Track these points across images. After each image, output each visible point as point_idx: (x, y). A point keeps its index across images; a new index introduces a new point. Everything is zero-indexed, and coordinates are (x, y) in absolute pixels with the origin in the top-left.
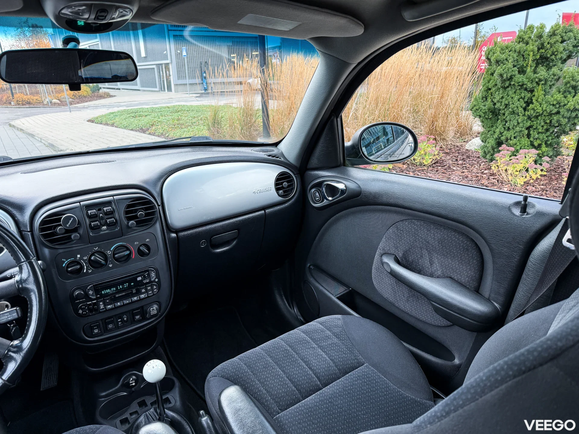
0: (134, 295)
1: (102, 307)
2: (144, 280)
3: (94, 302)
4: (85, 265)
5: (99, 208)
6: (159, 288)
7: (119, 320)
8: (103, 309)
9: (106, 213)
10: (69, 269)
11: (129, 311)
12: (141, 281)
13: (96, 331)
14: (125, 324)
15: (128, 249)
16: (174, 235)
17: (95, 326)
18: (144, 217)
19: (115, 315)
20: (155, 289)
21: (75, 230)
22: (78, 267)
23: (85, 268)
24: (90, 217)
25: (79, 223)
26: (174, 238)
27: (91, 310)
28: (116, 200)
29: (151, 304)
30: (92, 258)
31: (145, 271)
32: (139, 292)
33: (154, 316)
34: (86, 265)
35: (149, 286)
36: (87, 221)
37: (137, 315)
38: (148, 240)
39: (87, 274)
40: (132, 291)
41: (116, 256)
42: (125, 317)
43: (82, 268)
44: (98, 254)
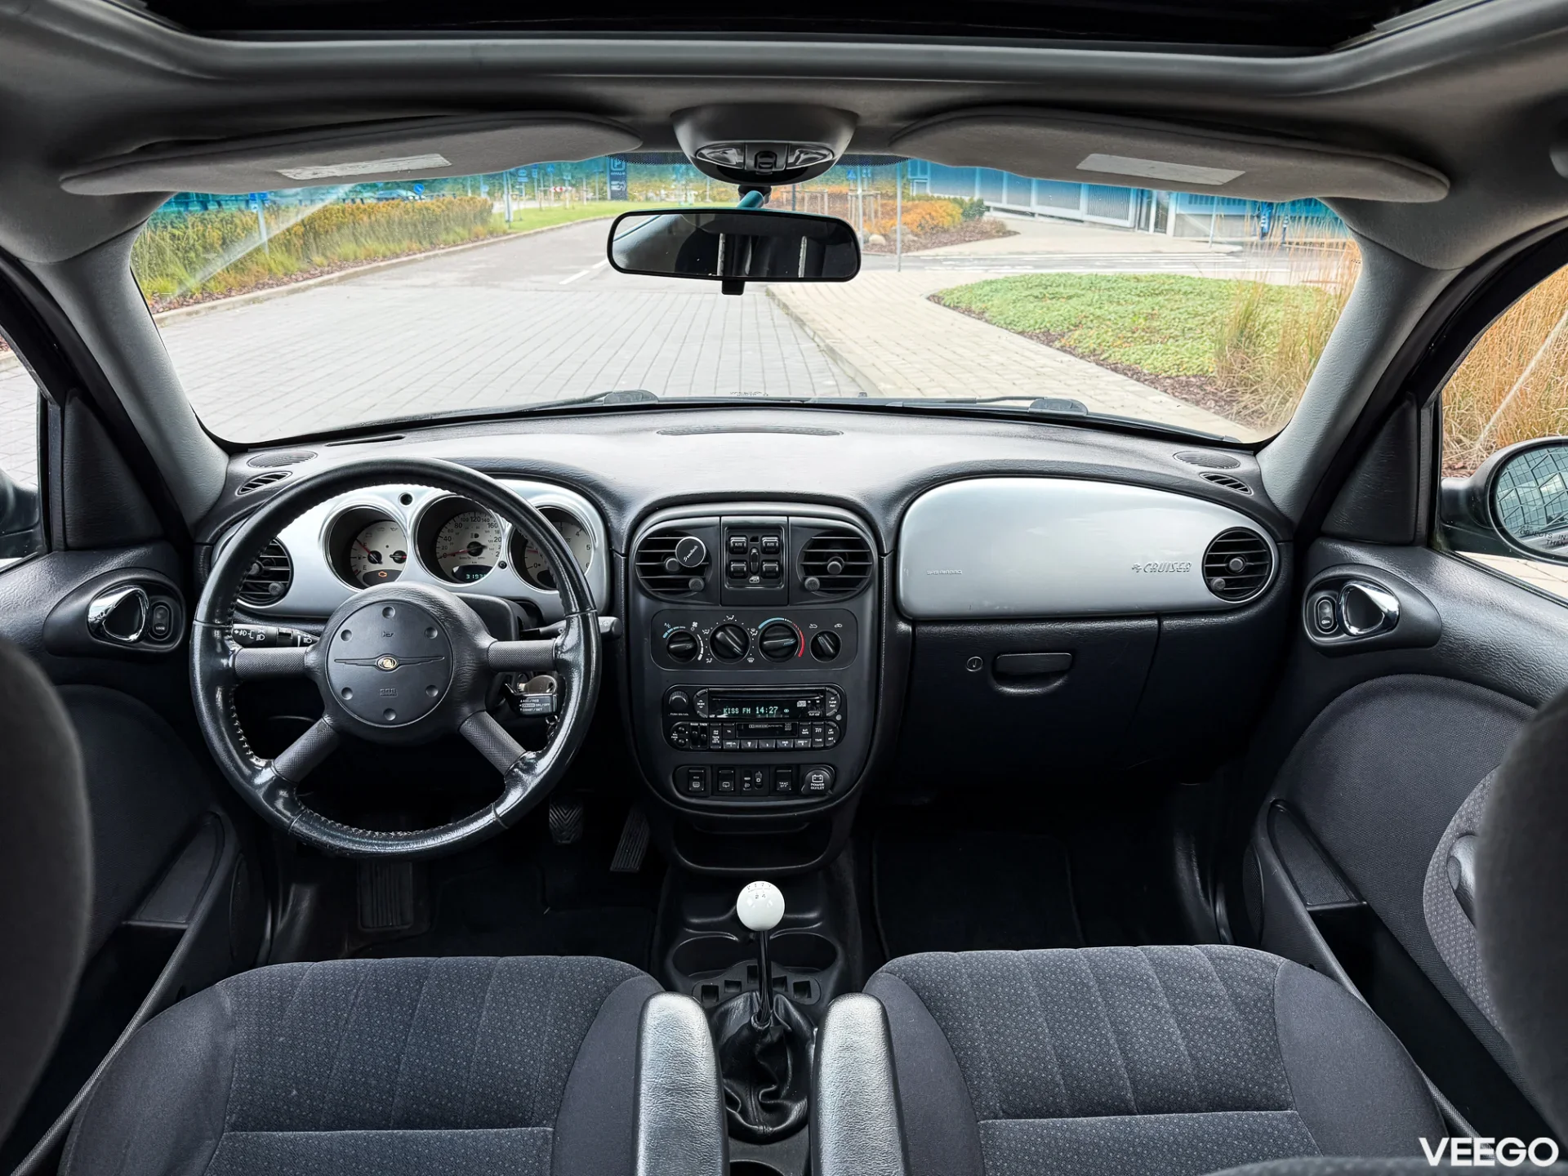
0: (784, 735)
1: (716, 739)
2: (812, 709)
3: (703, 724)
4: (702, 645)
5: (755, 535)
6: (840, 737)
7: (746, 779)
8: (717, 744)
9: (766, 550)
10: (672, 647)
11: (769, 766)
12: (805, 709)
13: (696, 785)
14: (757, 791)
15: (794, 635)
16: (904, 627)
17: (696, 774)
18: (841, 574)
19: (742, 766)
20: (831, 736)
21: (700, 571)
22: (689, 646)
23: (702, 652)
24: (733, 551)
25: (708, 558)
26: (906, 634)
27: (695, 740)
28: (792, 525)
29: (818, 766)
30: (719, 635)
31: (817, 692)
32: (795, 734)
33: (817, 793)
34: (704, 647)
35: (818, 726)
36: (725, 556)
37: (784, 781)
38: (838, 625)
39: (703, 663)
40: (784, 725)
41: (765, 643)
42: (759, 777)
43: (695, 650)
44: (732, 630)
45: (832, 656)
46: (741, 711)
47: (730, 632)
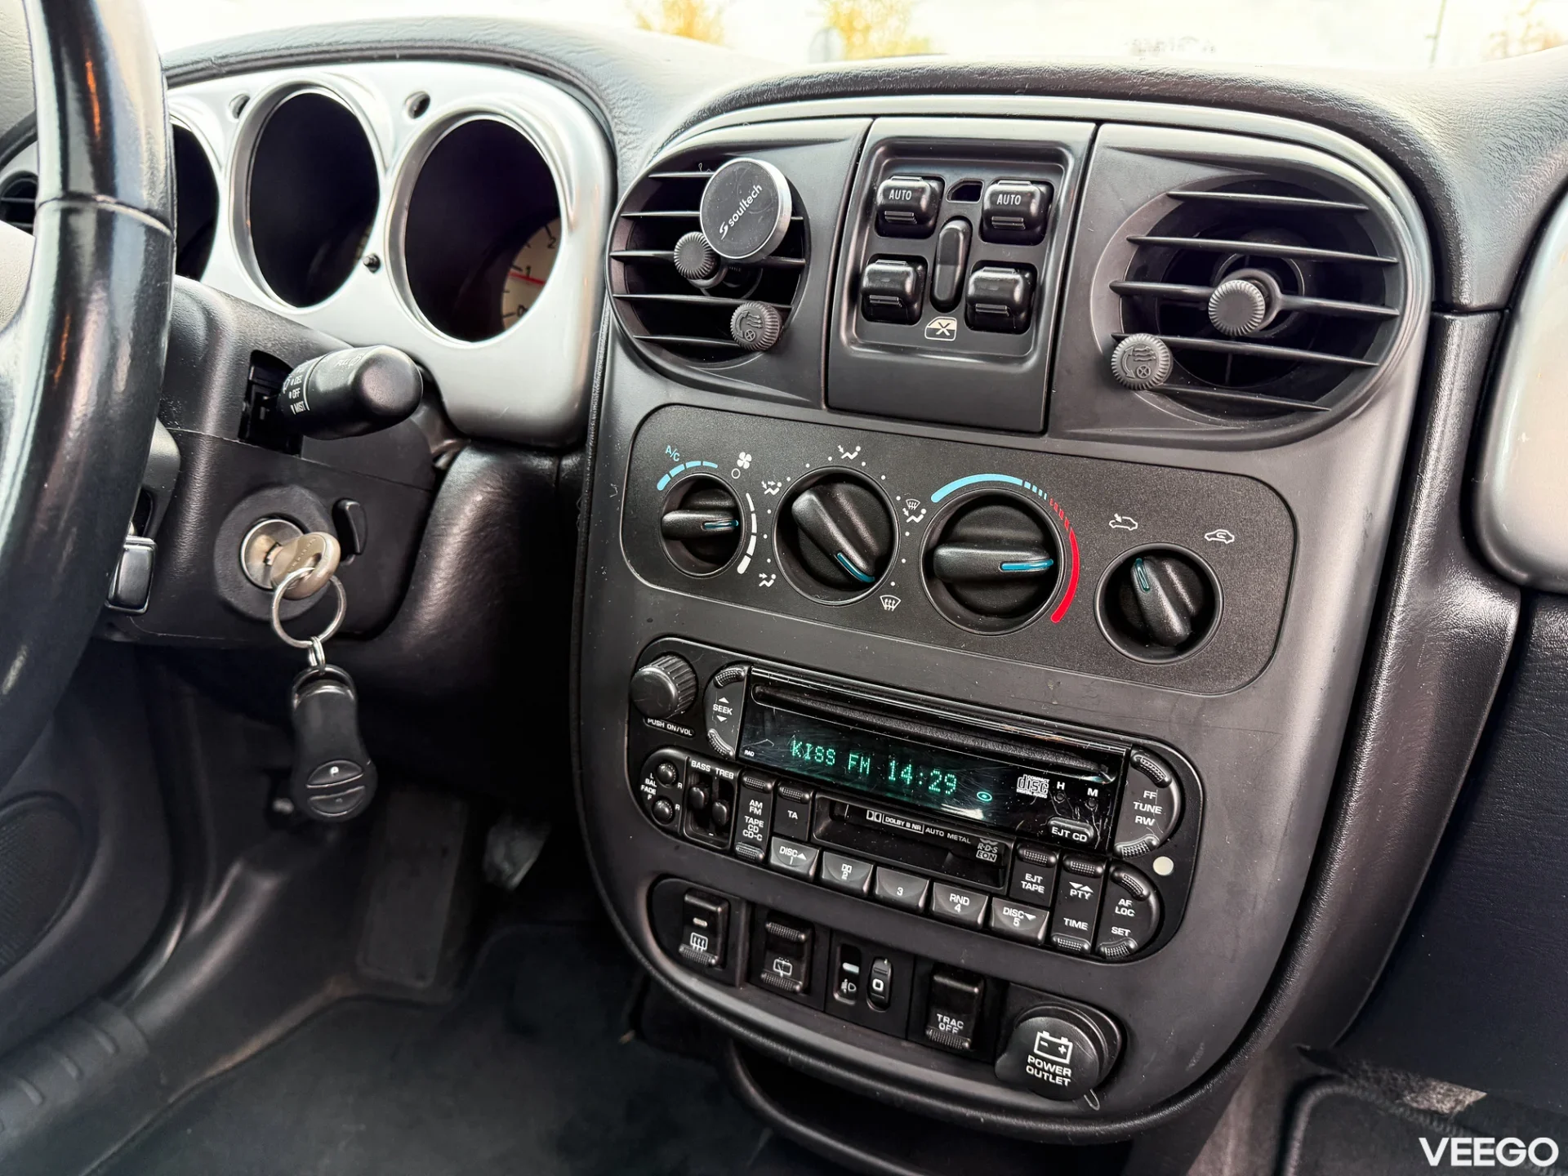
1: (753, 828)
2: (1068, 814)
3: (723, 773)
4: (755, 527)
5: (972, 175)
7: (847, 967)
8: (752, 843)
9: (995, 228)
10: (677, 518)
11: (914, 957)
12: (1042, 808)
14: (873, 1014)
15: (1048, 546)
16: (1482, 602)
17: (699, 912)
19: (831, 929)
20: (1123, 922)
22: (722, 523)
23: (751, 550)
26: (1488, 631)
27: (699, 813)
28: (1104, 146)
30: (804, 506)
31: (1097, 759)
32: (1001, 881)
33: (1045, 1089)
34: (759, 535)
35: (1083, 877)
36: (856, 235)
37: (954, 1013)
38: (1220, 535)
39: (747, 586)
41: (945, 553)
42: (881, 975)
43: (735, 541)
44: (852, 498)
45: (1183, 646)
46: (841, 759)
47: (843, 501)
